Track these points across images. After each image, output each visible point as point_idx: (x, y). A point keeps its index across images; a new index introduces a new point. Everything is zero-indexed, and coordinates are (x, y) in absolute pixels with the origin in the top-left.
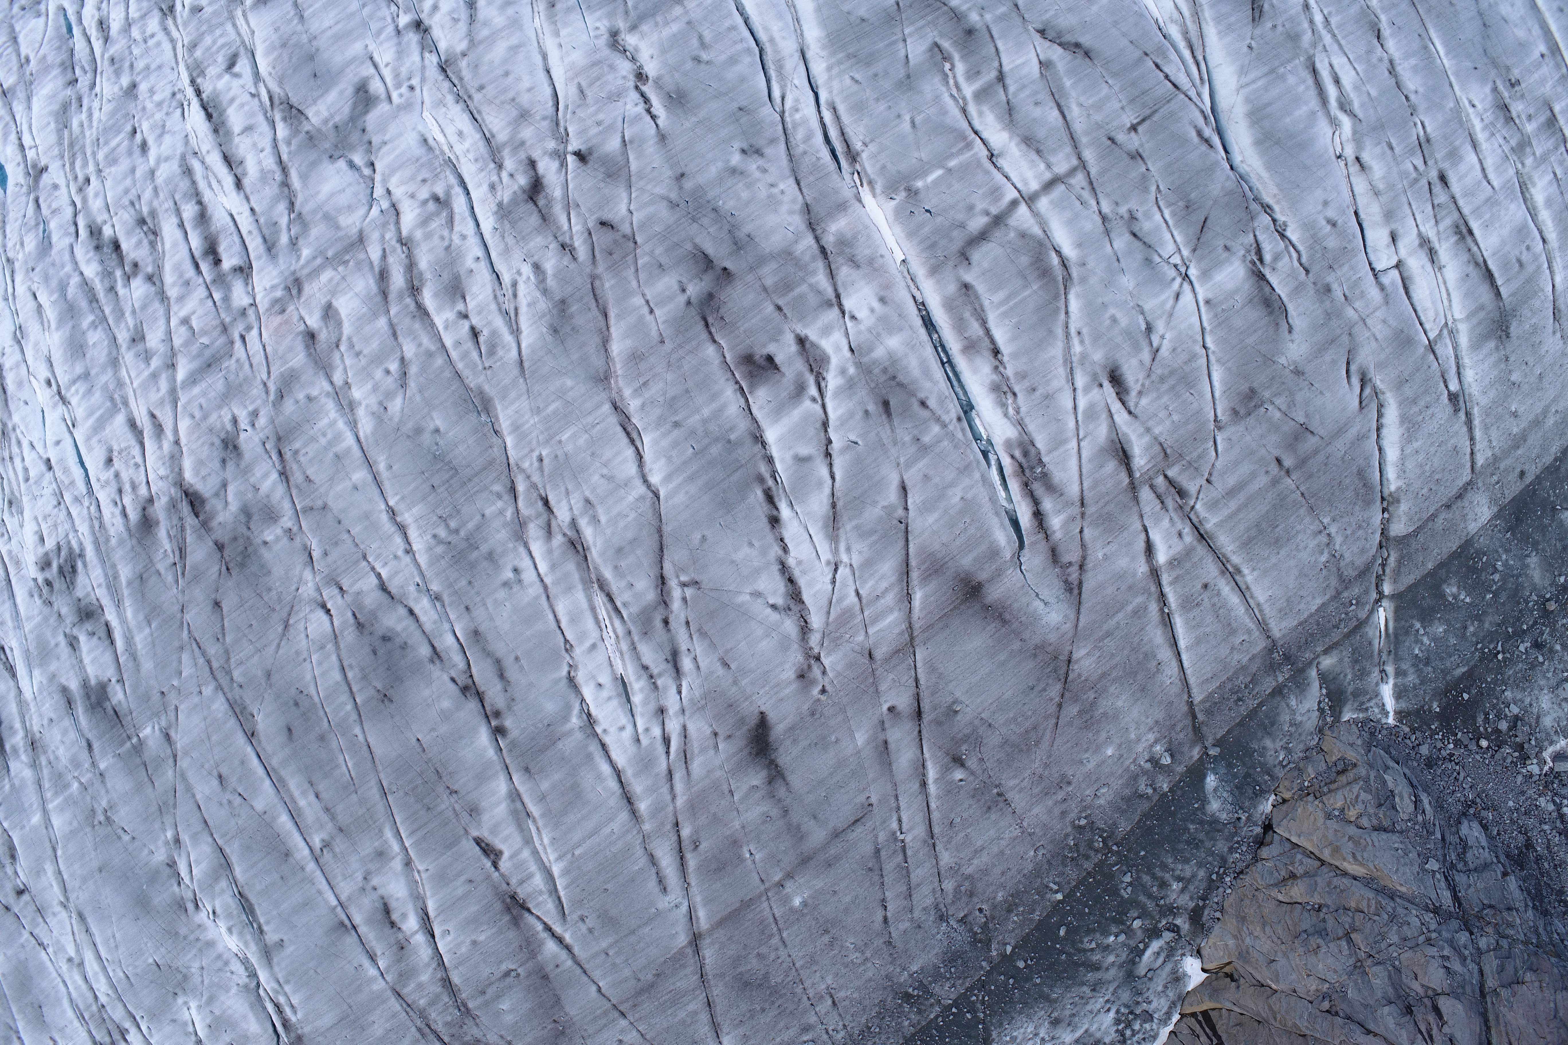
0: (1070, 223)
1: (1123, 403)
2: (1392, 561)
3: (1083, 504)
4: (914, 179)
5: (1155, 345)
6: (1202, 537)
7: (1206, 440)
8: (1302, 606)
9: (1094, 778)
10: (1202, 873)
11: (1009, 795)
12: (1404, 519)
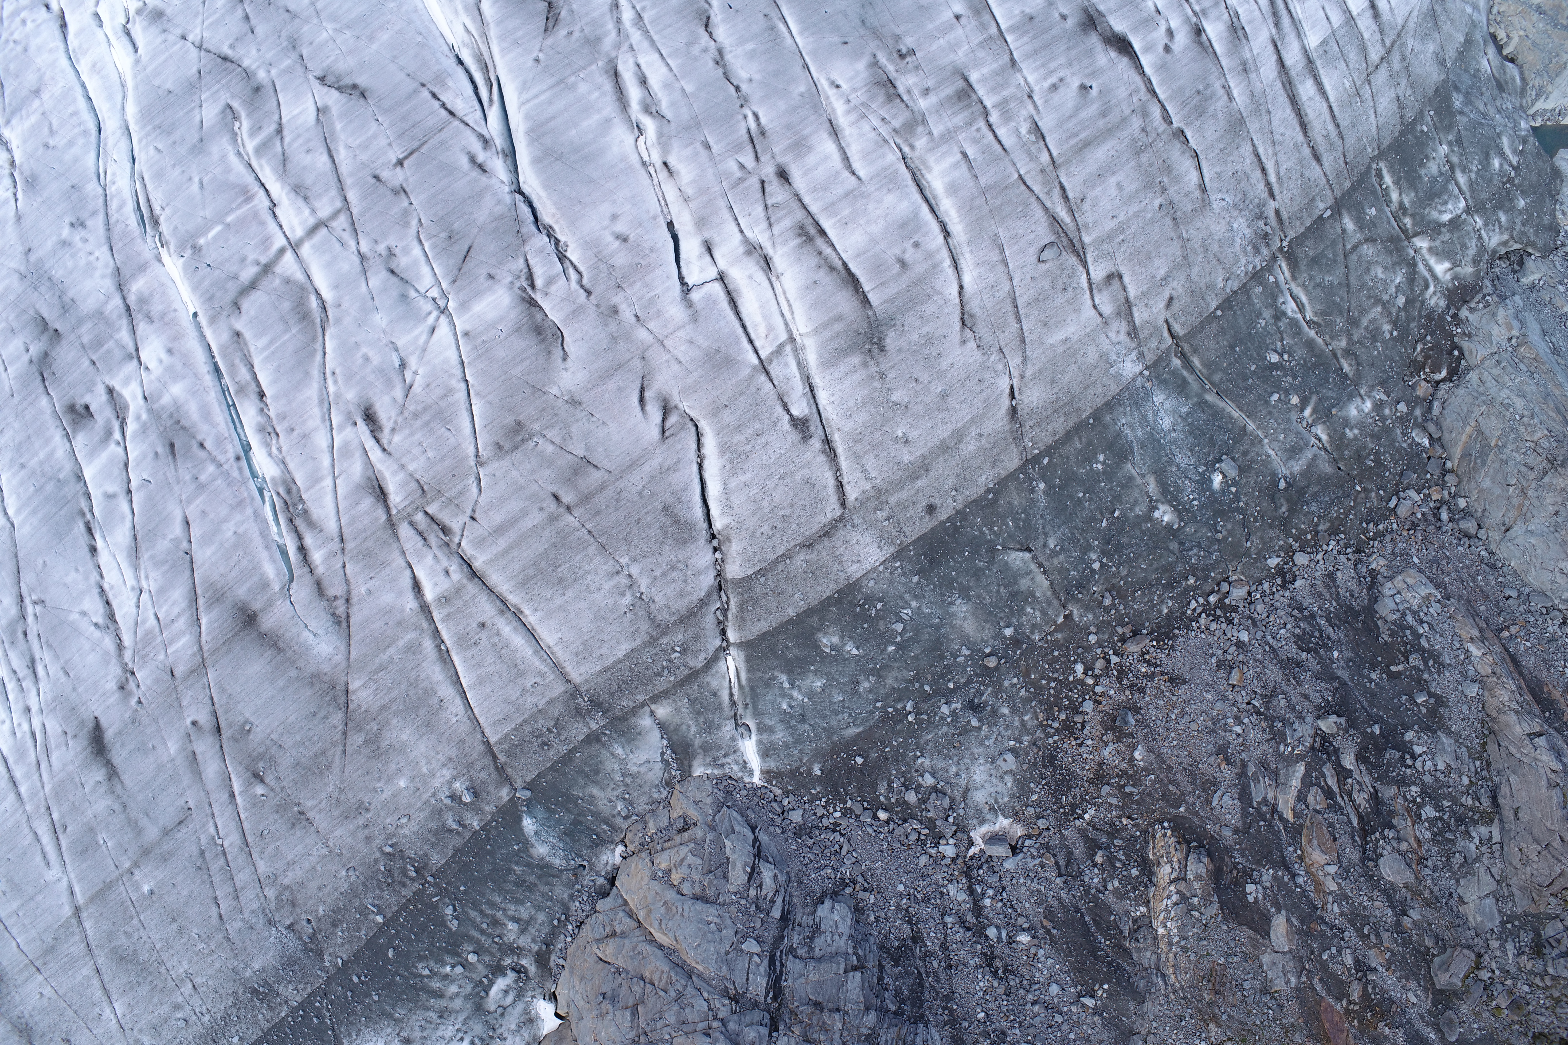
0: (328, 265)
1: (378, 440)
2: (732, 604)
3: (342, 540)
4: (199, 237)
5: (408, 381)
6: (474, 574)
7: (466, 476)
8: (604, 651)
9: (392, 808)
10: (541, 917)
11: (311, 815)
12: (738, 560)
